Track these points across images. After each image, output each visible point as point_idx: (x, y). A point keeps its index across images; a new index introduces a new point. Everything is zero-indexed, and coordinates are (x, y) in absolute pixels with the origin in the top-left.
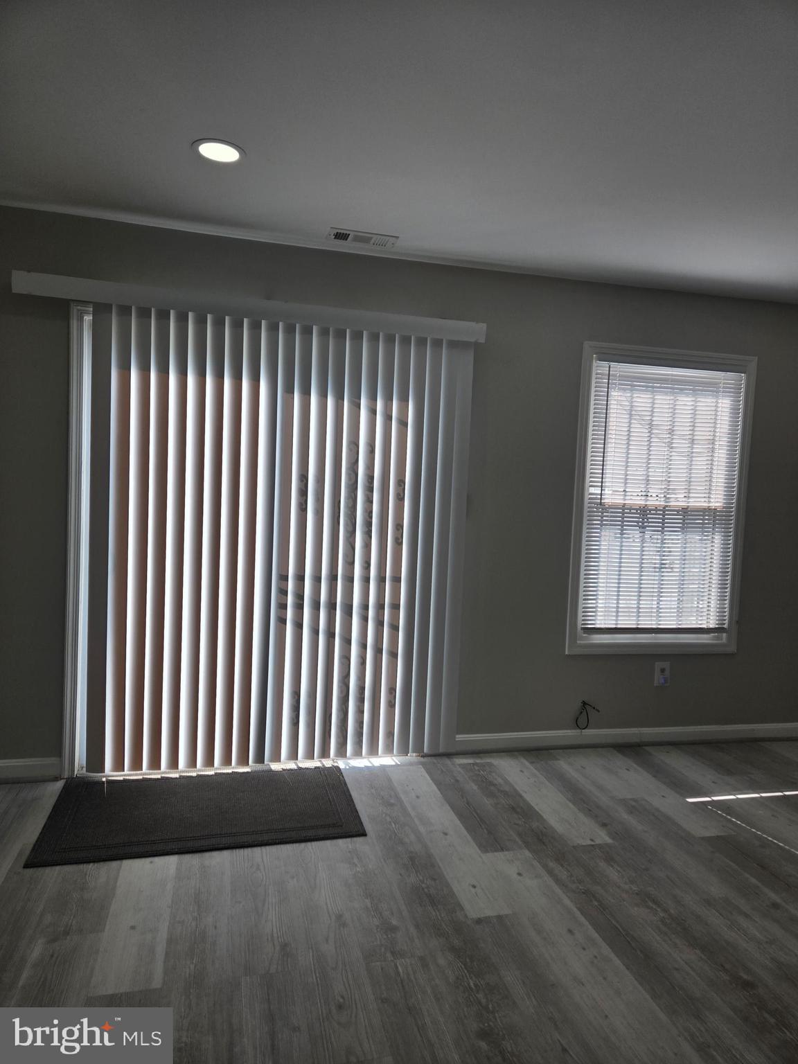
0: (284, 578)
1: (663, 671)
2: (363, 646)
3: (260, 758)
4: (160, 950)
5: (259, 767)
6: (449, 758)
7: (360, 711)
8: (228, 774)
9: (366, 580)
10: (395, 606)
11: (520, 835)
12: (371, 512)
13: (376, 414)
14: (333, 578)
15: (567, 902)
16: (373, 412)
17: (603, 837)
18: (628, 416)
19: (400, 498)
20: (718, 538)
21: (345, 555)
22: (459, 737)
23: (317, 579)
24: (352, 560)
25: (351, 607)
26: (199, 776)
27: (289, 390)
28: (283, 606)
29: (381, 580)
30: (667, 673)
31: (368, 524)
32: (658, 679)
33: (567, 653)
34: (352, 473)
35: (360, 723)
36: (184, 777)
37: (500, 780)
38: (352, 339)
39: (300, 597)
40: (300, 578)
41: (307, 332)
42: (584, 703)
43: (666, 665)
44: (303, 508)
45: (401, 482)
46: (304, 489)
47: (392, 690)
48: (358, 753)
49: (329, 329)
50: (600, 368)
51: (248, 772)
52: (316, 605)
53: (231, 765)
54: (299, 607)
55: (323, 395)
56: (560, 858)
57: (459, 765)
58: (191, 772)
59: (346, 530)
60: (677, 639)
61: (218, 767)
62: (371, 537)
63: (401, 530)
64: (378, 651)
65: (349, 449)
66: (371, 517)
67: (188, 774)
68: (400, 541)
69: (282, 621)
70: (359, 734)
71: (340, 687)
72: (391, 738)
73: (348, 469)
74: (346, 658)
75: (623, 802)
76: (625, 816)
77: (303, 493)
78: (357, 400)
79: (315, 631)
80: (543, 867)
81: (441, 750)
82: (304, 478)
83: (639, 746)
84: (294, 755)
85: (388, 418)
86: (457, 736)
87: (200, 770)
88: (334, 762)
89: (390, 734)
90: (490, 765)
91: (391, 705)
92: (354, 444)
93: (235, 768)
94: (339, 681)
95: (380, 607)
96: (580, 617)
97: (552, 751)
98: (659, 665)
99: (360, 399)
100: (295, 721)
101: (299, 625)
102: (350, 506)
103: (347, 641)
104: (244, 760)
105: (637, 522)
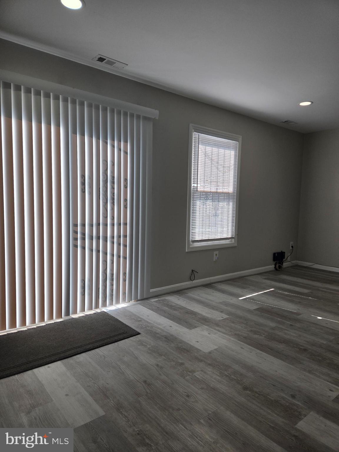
0: (76, 225)
1: (216, 255)
2: (113, 255)
3: (67, 313)
4: (90, 399)
5: (67, 318)
6: (147, 300)
7: (112, 285)
8: (53, 323)
9: (113, 225)
10: (125, 236)
11: (197, 321)
12: (114, 193)
13: (114, 148)
14: (98, 224)
15: (232, 339)
16: (113, 146)
17: (225, 316)
18: (204, 156)
19: (126, 187)
20: (231, 204)
21: (103, 214)
22: (151, 290)
23: (91, 225)
24: (107, 216)
25: (107, 237)
26: (37, 327)
27: (74, 132)
28: (76, 239)
29: (119, 224)
30: (218, 255)
31: (113, 199)
32: (215, 258)
33: (186, 251)
34: (105, 175)
35: (112, 290)
36: (30, 329)
37: (174, 304)
38: (103, 110)
39: (84, 234)
40: (83, 225)
41: (82, 104)
42: (193, 271)
43: (217, 252)
44: (83, 191)
45: (126, 180)
46: (84, 182)
47: (125, 274)
48: (111, 304)
49: (92, 103)
50: (195, 135)
51: (62, 321)
52: (91, 238)
53: (53, 319)
54: (84, 239)
55: (91, 136)
56: (217, 325)
57: (154, 301)
58: (33, 326)
59: (103, 202)
60: (220, 242)
61: (47, 321)
62: (114, 205)
63: (126, 201)
64: (119, 257)
65: (103, 163)
66: (114, 196)
67: (32, 327)
68: (126, 207)
69: (76, 246)
70: (112, 295)
71: (103, 275)
72: (125, 295)
73: (103, 173)
74: (105, 261)
75: (221, 303)
76: (226, 308)
77: (83, 184)
78: (106, 140)
79: (91, 250)
80: (214, 329)
81: (145, 297)
82: (83, 176)
83: (210, 284)
84: (83, 310)
85: (120, 150)
86: (150, 290)
87: (38, 324)
88: (101, 310)
89: (124, 293)
90: (165, 299)
91: (125, 280)
92: (105, 161)
93: (56, 320)
94: (102, 272)
95: (119, 237)
96: (191, 237)
97: (183, 291)
98: (215, 253)
99: (107, 140)
100: (83, 293)
101: (84, 248)
102: (104, 190)
103: (105, 253)
104: (59, 315)
105: (204, 198)
